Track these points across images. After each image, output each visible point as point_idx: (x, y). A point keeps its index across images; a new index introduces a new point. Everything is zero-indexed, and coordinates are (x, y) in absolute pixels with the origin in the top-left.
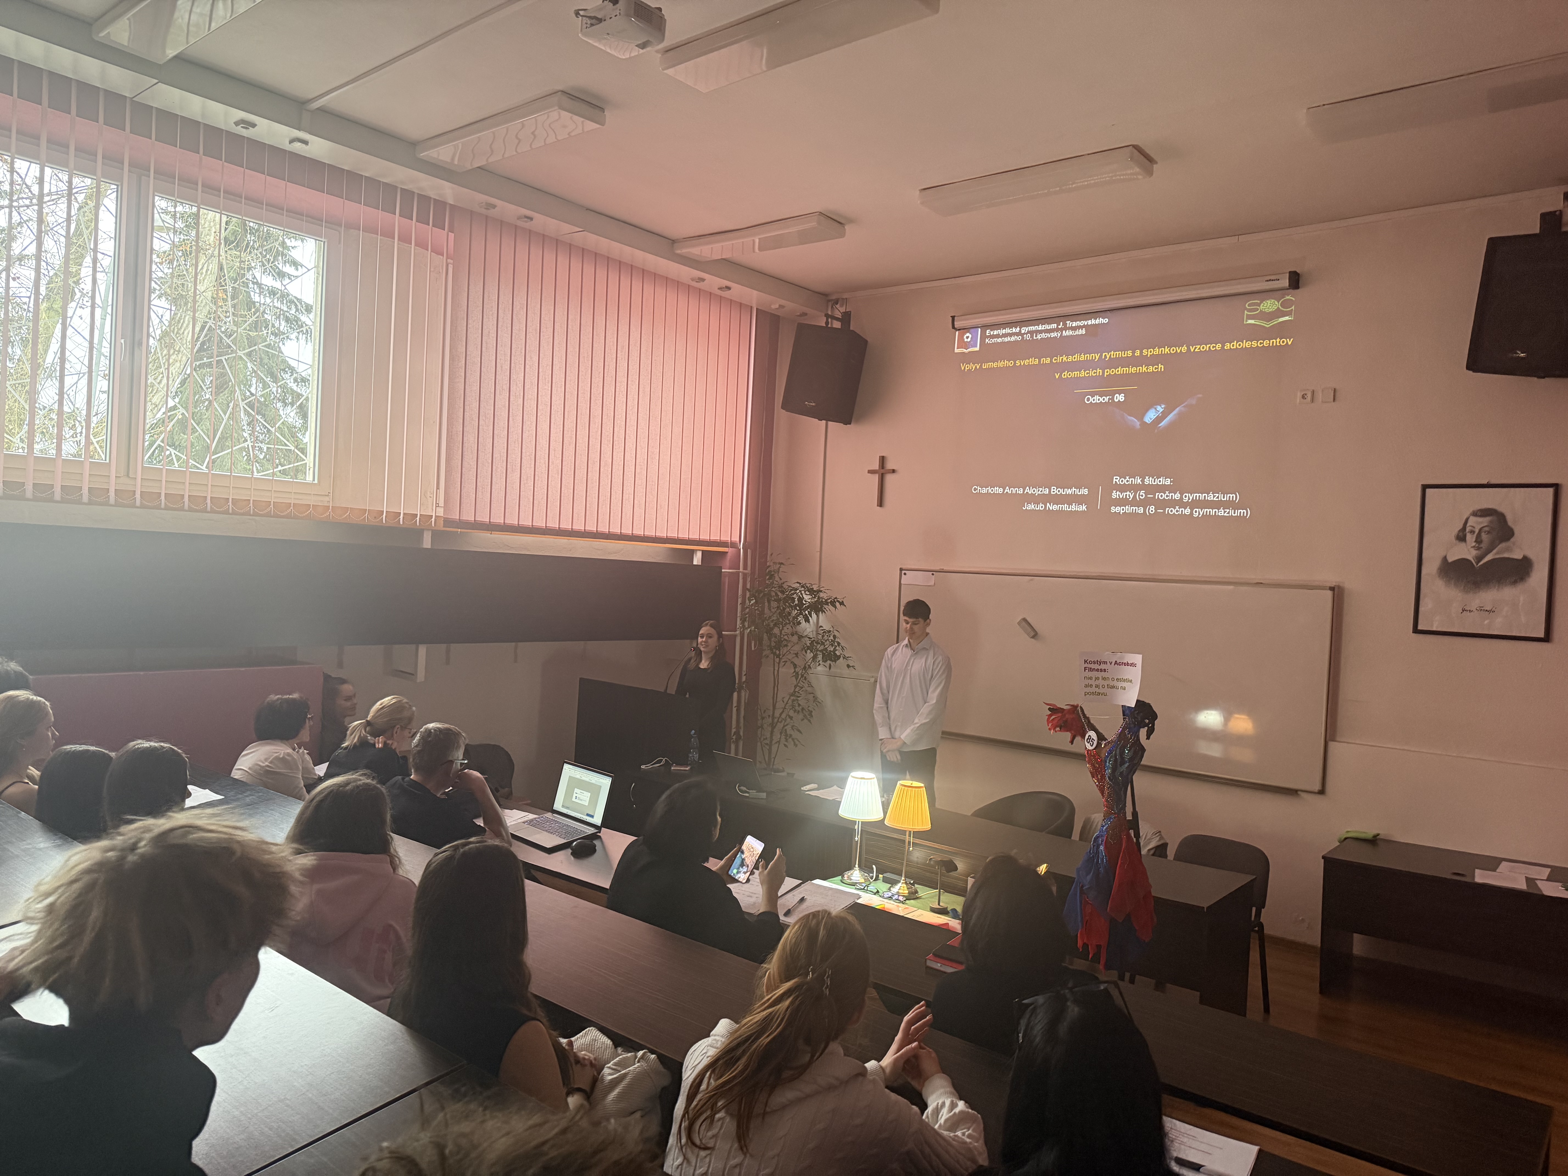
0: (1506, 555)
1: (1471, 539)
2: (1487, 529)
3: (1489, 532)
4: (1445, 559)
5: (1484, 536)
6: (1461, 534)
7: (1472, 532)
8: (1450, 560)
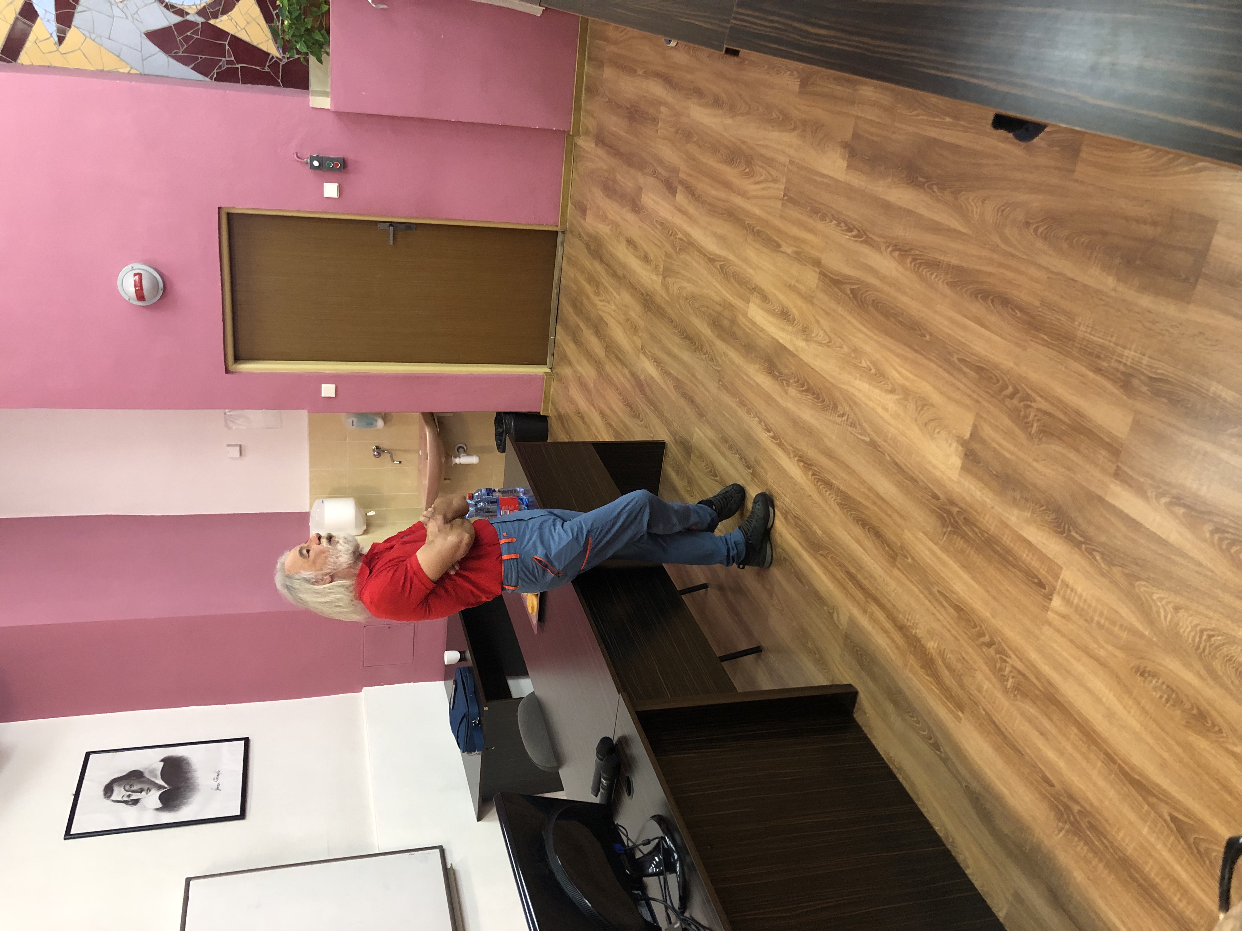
0: (159, 773)
1: (135, 796)
2: (127, 787)
3: (131, 786)
4: (157, 809)
5: (135, 788)
6: (130, 803)
7: (129, 796)
8: (160, 805)
